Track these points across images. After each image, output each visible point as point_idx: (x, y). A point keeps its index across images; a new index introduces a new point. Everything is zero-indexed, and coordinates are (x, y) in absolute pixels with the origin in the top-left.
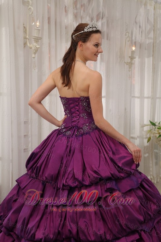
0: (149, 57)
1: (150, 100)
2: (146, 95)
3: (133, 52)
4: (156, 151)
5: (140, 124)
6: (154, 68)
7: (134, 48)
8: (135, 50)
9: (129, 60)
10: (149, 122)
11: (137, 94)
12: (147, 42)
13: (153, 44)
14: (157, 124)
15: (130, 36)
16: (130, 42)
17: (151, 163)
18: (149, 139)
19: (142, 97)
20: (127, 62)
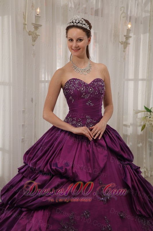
0: (145, 33)
1: (145, 82)
2: (140, 77)
3: (129, 31)
4: (150, 140)
5: (134, 110)
6: (150, 45)
7: (129, 26)
8: (130, 28)
9: (124, 40)
10: (144, 108)
11: (131, 76)
12: (143, 16)
13: (150, 16)
14: (152, 110)
15: (125, 11)
16: (125, 18)
17: (145, 153)
18: (144, 127)
19: (136, 80)
20: (122, 41)
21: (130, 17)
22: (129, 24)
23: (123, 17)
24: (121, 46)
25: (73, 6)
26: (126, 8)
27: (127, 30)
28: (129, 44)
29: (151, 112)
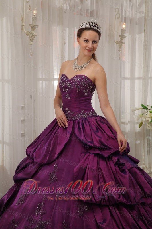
0: (140, 33)
1: (142, 80)
2: (137, 75)
3: (123, 31)
5: (131, 108)
6: (146, 45)
7: (124, 26)
8: (125, 28)
9: (119, 40)
10: (141, 105)
11: (128, 75)
12: (138, 17)
13: (145, 17)
14: (149, 108)
15: (120, 12)
16: (120, 19)
17: (143, 150)
18: (141, 124)
19: (133, 78)
20: (117, 41)
21: (125, 18)
22: (123, 24)
23: (118, 18)
24: (116, 46)
25: (68, 8)
26: (120, 10)
27: (122, 30)
28: (124, 43)
29: (148, 109)
